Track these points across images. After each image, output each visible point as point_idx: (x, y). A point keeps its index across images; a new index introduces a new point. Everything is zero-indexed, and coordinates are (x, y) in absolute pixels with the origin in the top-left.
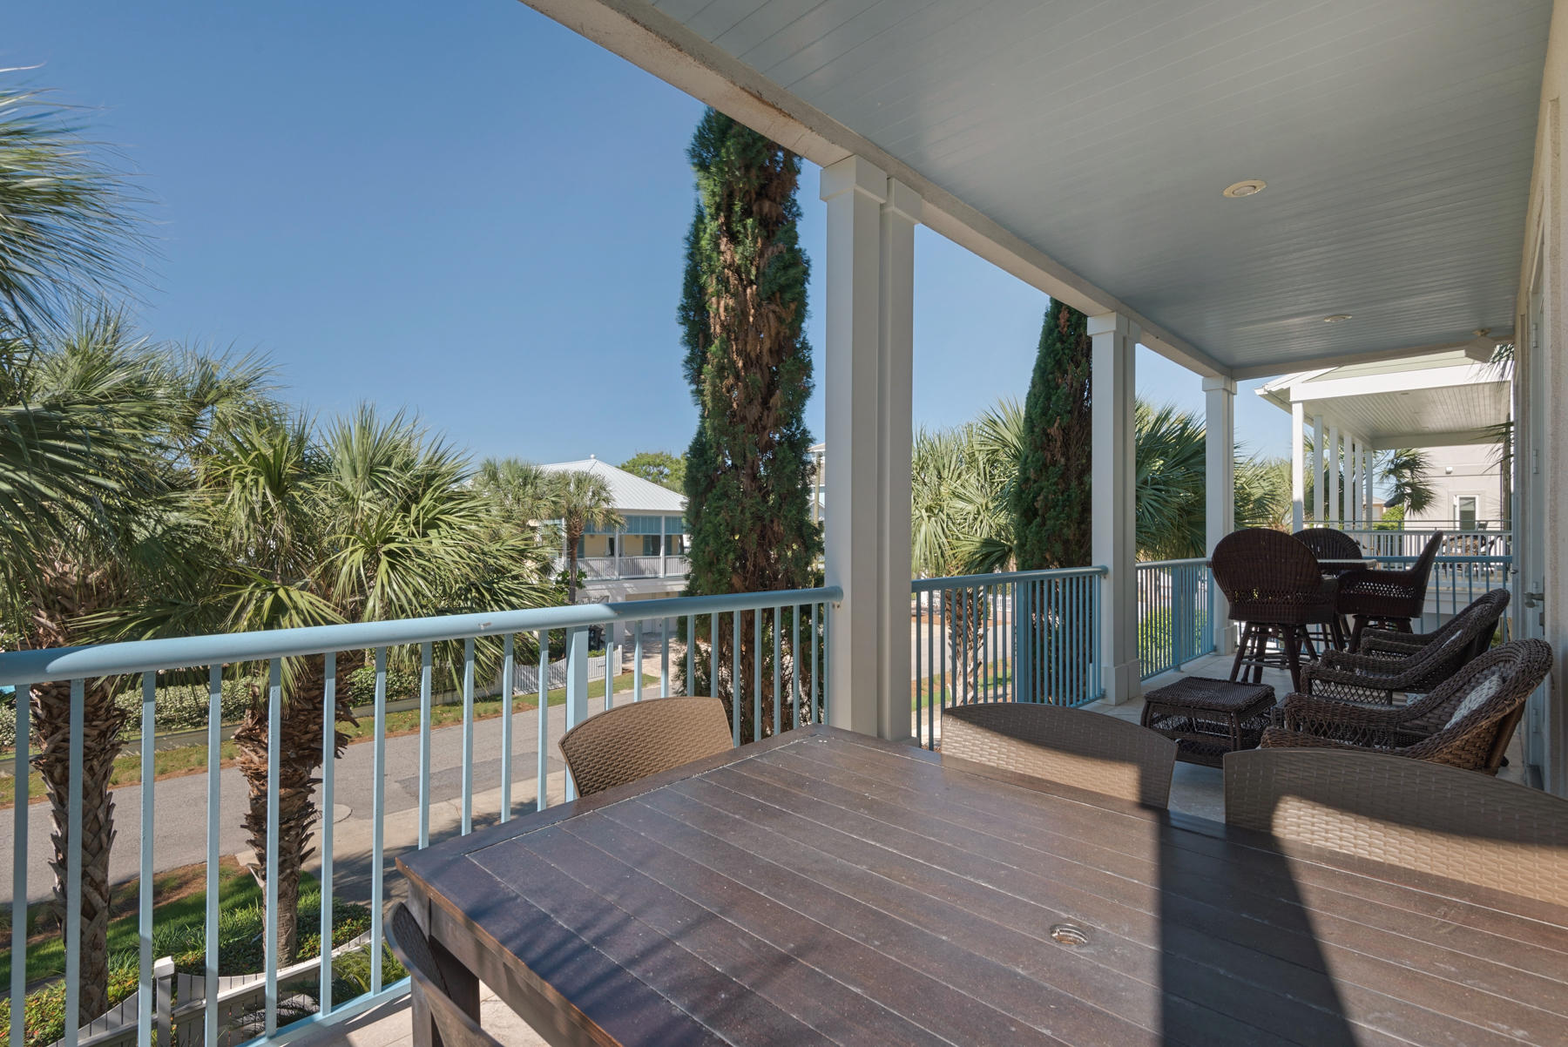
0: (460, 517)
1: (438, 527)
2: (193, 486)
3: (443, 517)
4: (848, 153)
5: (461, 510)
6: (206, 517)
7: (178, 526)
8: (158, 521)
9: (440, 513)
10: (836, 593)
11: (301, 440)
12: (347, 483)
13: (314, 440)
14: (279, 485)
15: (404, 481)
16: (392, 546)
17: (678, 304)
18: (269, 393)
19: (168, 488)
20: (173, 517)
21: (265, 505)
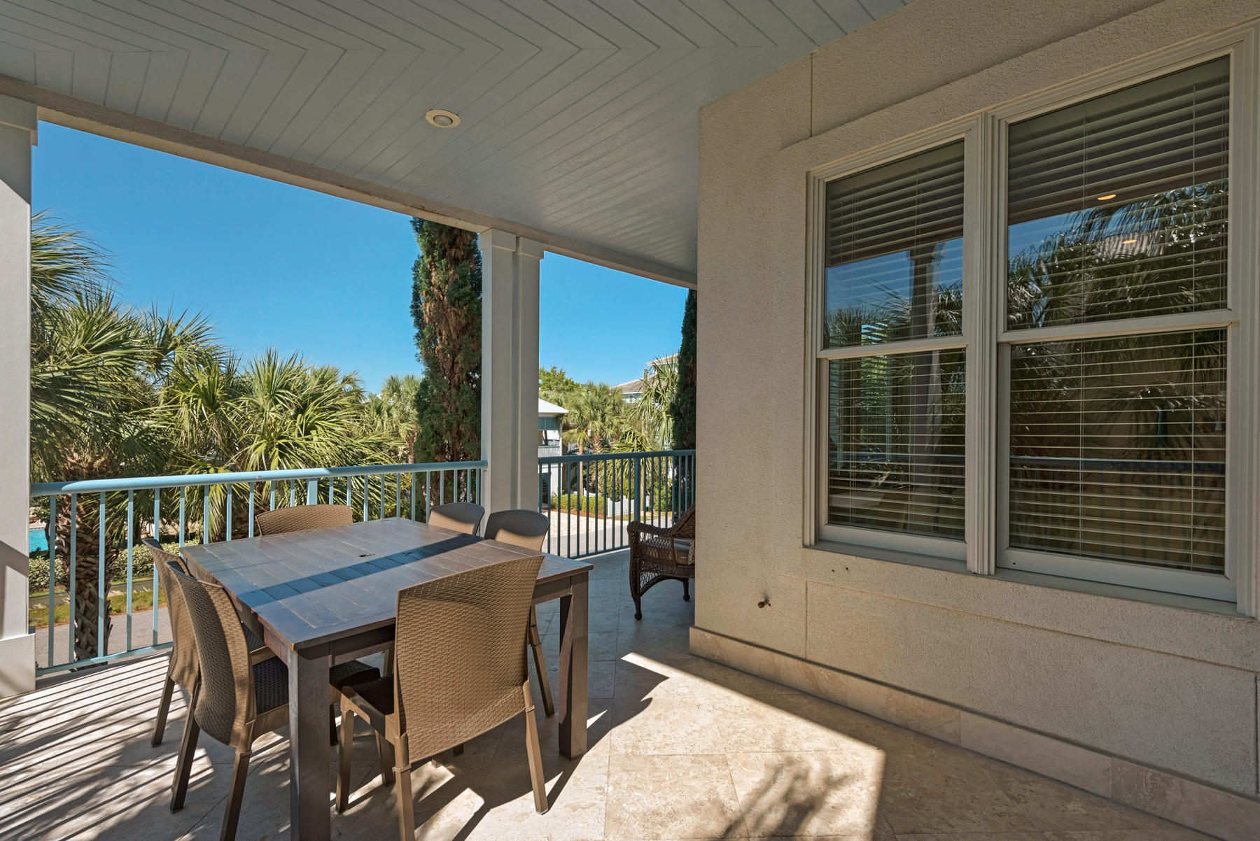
0: (333, 422)
1: (316, 429)
2: (156, 403)
3: (318, 422)
4: (488, 228)
5: (332, 418)
6: (167, 423)
7: (148, 429)
8: (136, 427)
9: (316, 420)
10: (485, 463)
11: (230, 373)
12: (261, 401)
13: (240, 372)
14: (212, 404)
15: (295, 399)
16: (281, 442)
17: (410, 304)
18: (208, 343)
19: (142, 405)
20: (146, 424)
21: (202, 417)
